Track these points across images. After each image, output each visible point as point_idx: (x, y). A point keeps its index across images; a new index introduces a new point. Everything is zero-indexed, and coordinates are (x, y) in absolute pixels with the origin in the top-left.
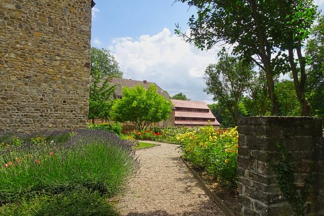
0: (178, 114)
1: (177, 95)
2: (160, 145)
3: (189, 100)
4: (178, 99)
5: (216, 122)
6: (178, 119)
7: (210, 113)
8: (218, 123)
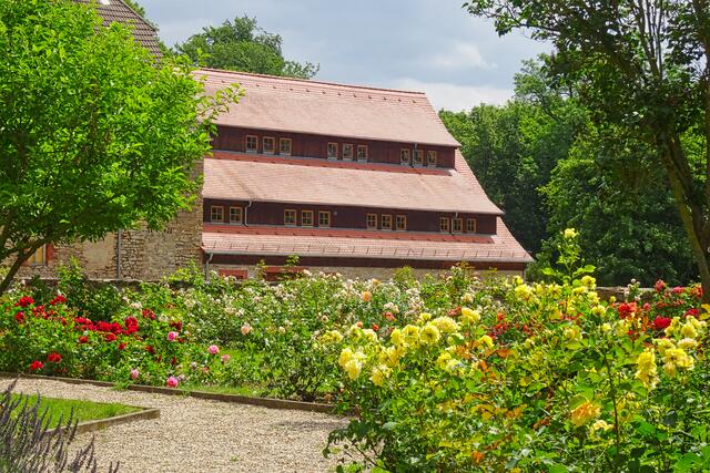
0: (223, 178)
1: (215, 35)
2: (153, 415)
3: (300, 73)
4: (217, 63)
5: (505, 244)
6: (221, 212)
7: (462, 173)
8: (518, 252)
